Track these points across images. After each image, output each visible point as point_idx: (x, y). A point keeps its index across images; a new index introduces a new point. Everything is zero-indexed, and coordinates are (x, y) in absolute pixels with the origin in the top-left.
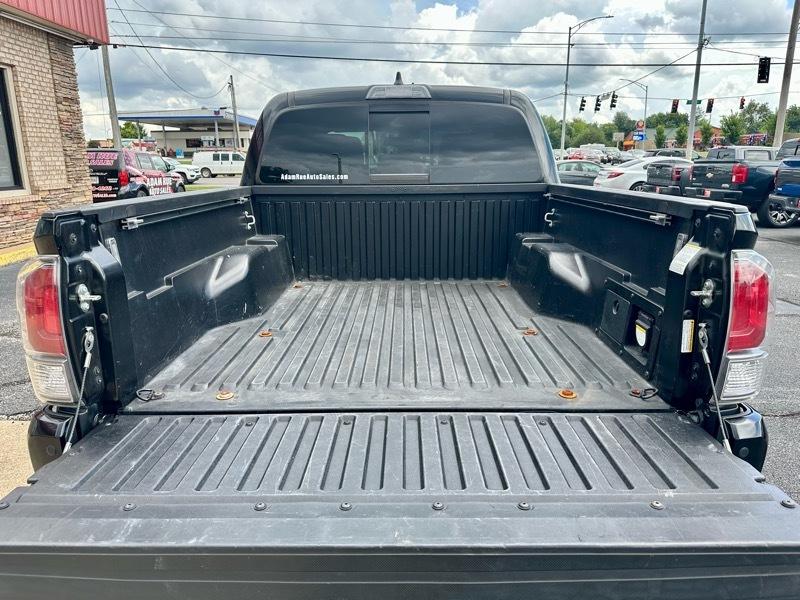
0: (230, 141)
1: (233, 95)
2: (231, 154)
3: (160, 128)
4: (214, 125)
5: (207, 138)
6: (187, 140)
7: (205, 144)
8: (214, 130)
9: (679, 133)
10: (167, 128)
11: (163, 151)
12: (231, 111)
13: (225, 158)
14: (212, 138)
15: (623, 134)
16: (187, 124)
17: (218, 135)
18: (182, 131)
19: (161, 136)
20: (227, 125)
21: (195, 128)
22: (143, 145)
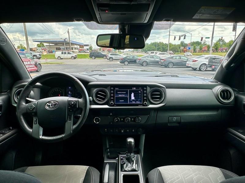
0: (69, 48)
1: (69, 34)
2: (67, 52)
3: (48, 44)
4: (64, 43)
5: (62, 47)
6: (56, 48)
7: (61, 49)
8: (64, 45)
9: (200, 47)
10: (50, 44)
11: (49, 51)
12: (68, 39)
13: (65, 53)
14: (63, 47)
15: (183, 47)
16: (56, 43)
17: (65, 47)
18: (55, 45)
19: (49, 47)
20: (68, 43)
21: (59, 44)
22: (43, 49)
